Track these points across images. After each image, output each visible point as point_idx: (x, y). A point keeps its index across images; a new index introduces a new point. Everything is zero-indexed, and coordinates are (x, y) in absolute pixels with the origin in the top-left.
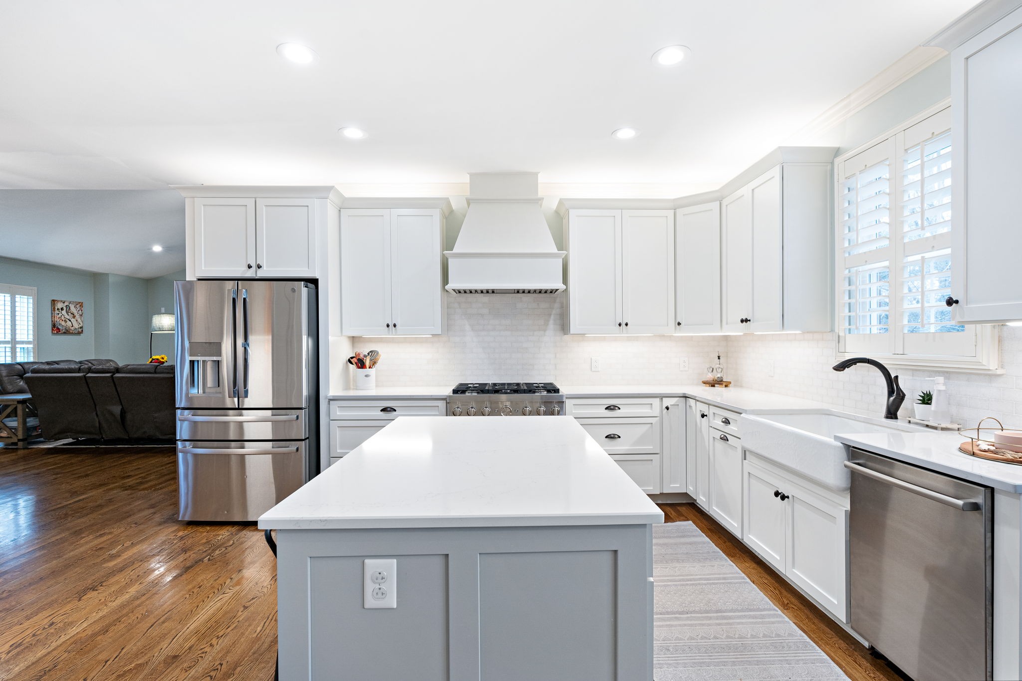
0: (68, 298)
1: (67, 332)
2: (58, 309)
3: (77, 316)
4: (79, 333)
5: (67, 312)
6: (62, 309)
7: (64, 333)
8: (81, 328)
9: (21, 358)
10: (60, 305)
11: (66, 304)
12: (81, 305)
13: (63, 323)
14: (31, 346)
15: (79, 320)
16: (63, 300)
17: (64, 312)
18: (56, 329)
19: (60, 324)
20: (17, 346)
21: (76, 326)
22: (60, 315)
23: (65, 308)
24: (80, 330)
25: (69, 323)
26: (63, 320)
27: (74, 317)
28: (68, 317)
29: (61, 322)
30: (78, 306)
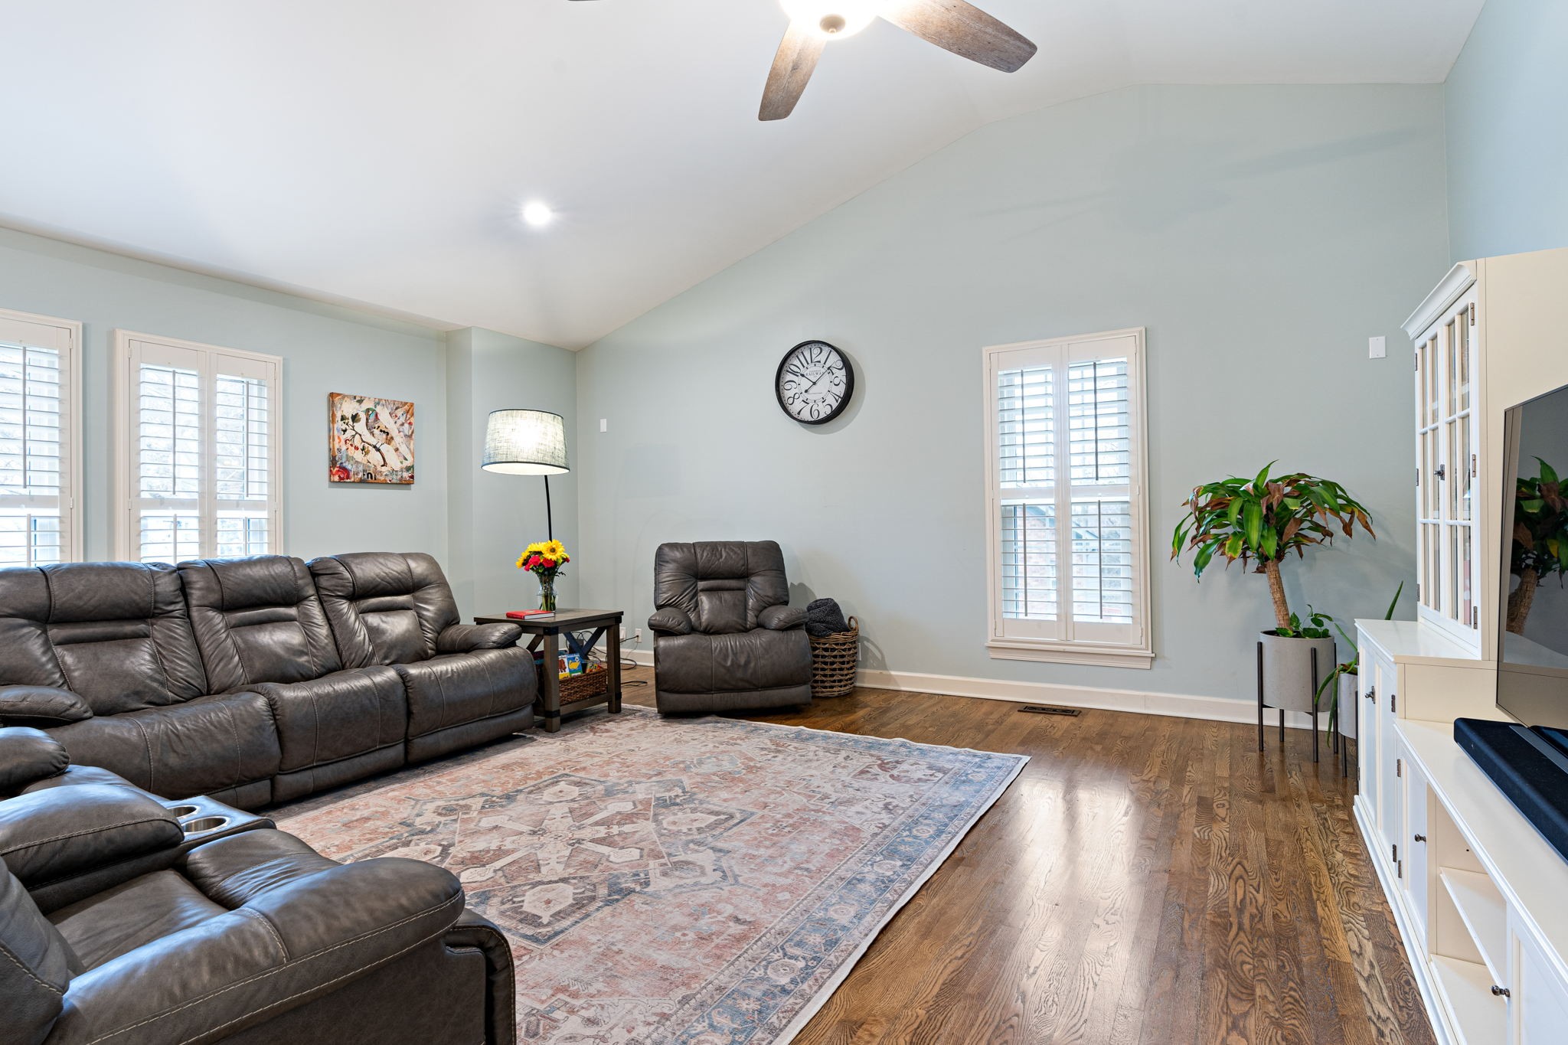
0: (371, 392)
1: (369, 479)
2: (343, 418)
3: (399, 439)
4: (406, 483)
5: (370, 428)
6: (355, 418)
7: (362, 481)
8: (408, 469)
9: (231, 548)
10: (348, 408)
11: (366, 405)
12: (410, 409)
13: (358, 456)
14: (264, 514)
15: (403, 449)
16: (359, 394)
17: (361, 426)
18: (340, 473)
19: (348, 458)
20: (220, 514)
21: (394, 462)
22: (350, 433)
23: (363, 417)
24: (406, 475)
25: (374, 457)
26: (357, 448)
27: (389, 440)
28: (373, 441)
29: (351, 451)
30: (400, 412)
